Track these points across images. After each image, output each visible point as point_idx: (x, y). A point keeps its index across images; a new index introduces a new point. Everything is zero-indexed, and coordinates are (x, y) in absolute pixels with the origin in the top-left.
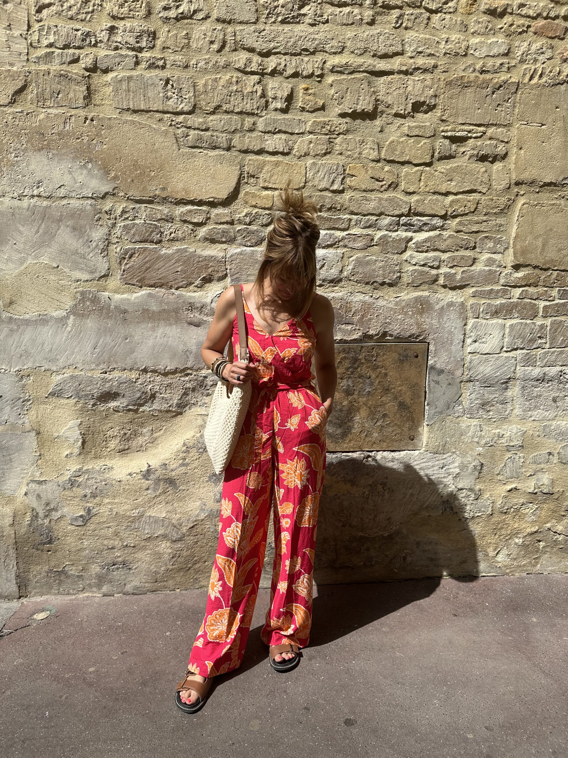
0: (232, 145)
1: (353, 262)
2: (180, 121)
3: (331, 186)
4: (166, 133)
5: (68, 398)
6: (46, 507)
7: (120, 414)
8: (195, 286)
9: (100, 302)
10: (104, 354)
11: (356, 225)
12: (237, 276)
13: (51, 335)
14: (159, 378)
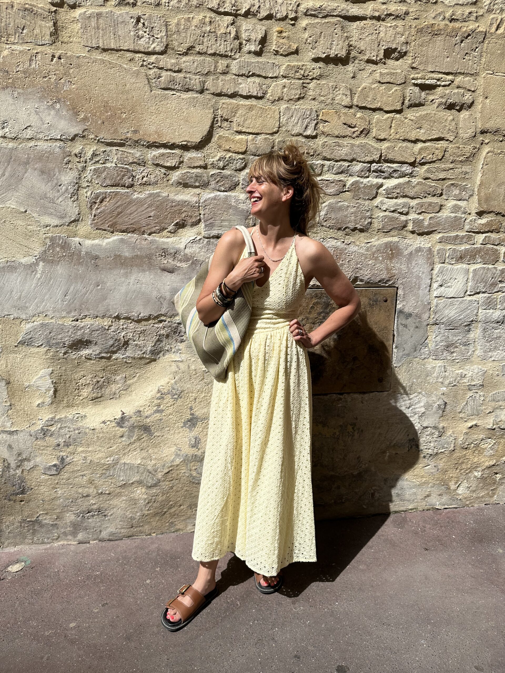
0: (205, 88)
1: (326, 208)
2: (152, 61)
3: (304, 131)
4: (137, 74)
5: (38, 346)
6: (18, 457)
7: (92, 362)
8: (168, 232)
9: (71, 247)
10: (75, 302)
11: (328, 171)
12: (211, 221)
13: (20, 281)
14: (132, 326)
